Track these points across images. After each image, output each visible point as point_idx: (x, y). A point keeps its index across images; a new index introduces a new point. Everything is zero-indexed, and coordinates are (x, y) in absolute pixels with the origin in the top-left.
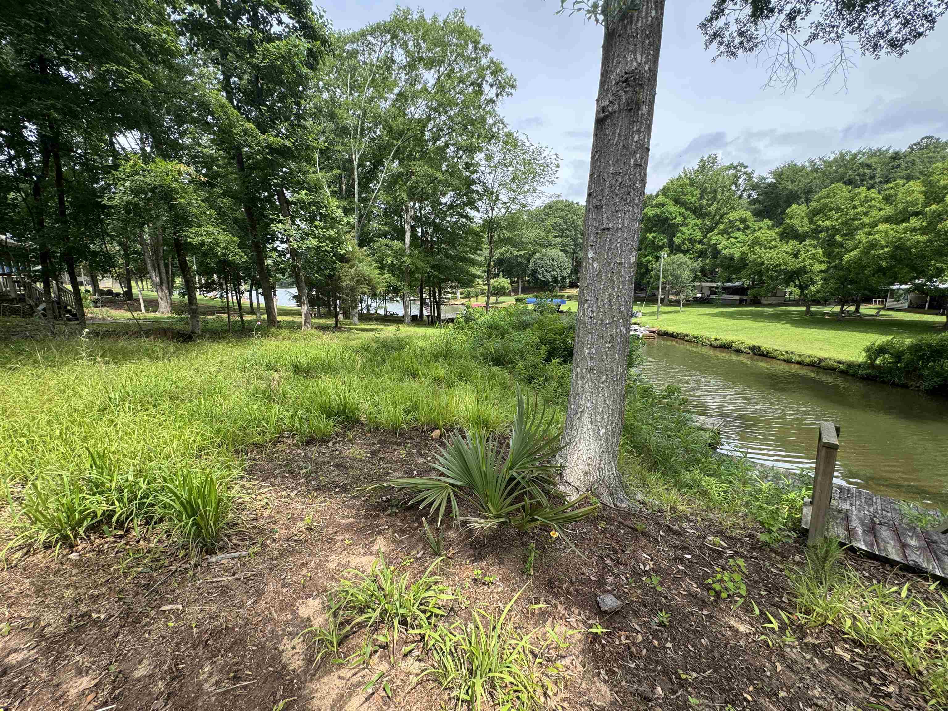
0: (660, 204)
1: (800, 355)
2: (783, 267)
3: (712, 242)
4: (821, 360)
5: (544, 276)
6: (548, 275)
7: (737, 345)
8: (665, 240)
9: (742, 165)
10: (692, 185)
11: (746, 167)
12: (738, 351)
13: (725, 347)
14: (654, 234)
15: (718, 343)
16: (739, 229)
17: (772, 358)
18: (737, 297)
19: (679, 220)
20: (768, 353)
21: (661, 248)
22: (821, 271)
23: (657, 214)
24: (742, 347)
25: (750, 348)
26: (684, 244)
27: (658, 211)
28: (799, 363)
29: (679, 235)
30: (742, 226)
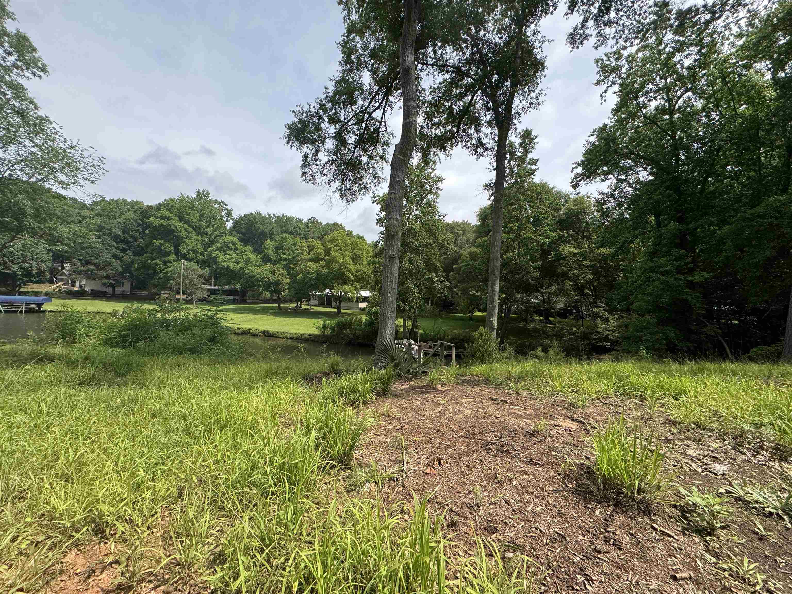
0: (166, 217)
1: (291, 334)
2: (267, 279)
3: (213, 255)
4: (302, 335)
5: (7, 268)
6: (16, 266)
7: (253, 331)
8: (172, 248)
9: (223, 203)
10: (192, 208)
11: (226, 205)
12: (255, 335)
13: (246, 333)
14: (162, 242)
15: (240, 331)
16: (231, 249)
17: (276, 337)
18: (232, 297)
19: (184, 234)
20: (274, 334)
21: (168, 254)
22: (287, 283)
23: (162, 225)
24: (257, 332)
25: (262, 332)
26: (189, 254)
27: (165, 223)
28: (291, 338)
29: (184, 246)
30: (233, 247)
